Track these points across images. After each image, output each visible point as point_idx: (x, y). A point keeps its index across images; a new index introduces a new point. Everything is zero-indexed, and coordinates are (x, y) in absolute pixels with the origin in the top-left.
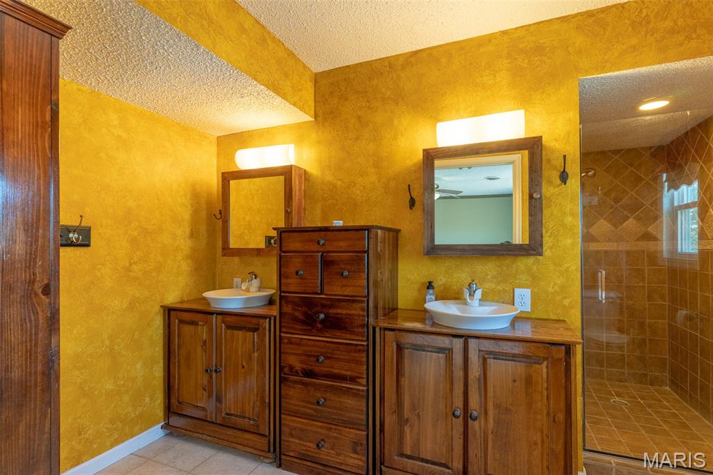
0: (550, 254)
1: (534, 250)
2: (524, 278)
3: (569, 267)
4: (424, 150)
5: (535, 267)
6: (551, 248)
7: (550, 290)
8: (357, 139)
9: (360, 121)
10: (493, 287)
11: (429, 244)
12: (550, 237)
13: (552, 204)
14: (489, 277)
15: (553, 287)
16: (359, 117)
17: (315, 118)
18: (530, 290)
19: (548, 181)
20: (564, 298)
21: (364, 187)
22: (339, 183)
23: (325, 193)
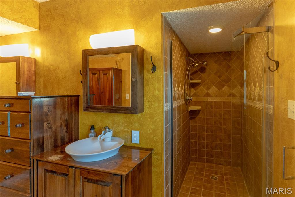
0: (148, 112)
1: (134, 111)
2: (136, 124)
3: (156, 120)
4: (83, 50)
5: (142, 119)
6: (149, 108)
7: (148, 132)
8: (60, 42)
9: (61, 32)
10: (123, 129)
11: (86, 105)
12: (148, 102)
13: (150, 84)
14: (121, 123)
15: (149, 131)
16: (60, 30)
17: (40, 29)
18: (139, 131)
19: (147, 71)
20: (155, 136)
21: (63, 70)
22: (51, 67)
23: (45, 73)
